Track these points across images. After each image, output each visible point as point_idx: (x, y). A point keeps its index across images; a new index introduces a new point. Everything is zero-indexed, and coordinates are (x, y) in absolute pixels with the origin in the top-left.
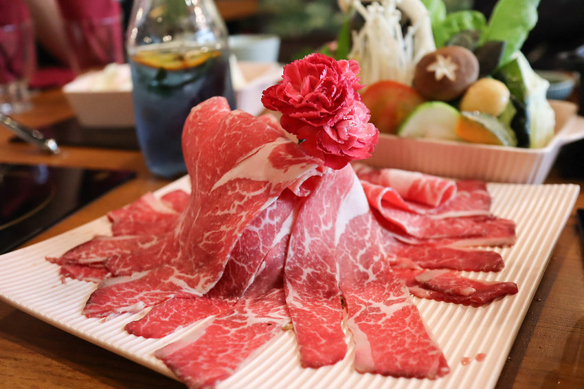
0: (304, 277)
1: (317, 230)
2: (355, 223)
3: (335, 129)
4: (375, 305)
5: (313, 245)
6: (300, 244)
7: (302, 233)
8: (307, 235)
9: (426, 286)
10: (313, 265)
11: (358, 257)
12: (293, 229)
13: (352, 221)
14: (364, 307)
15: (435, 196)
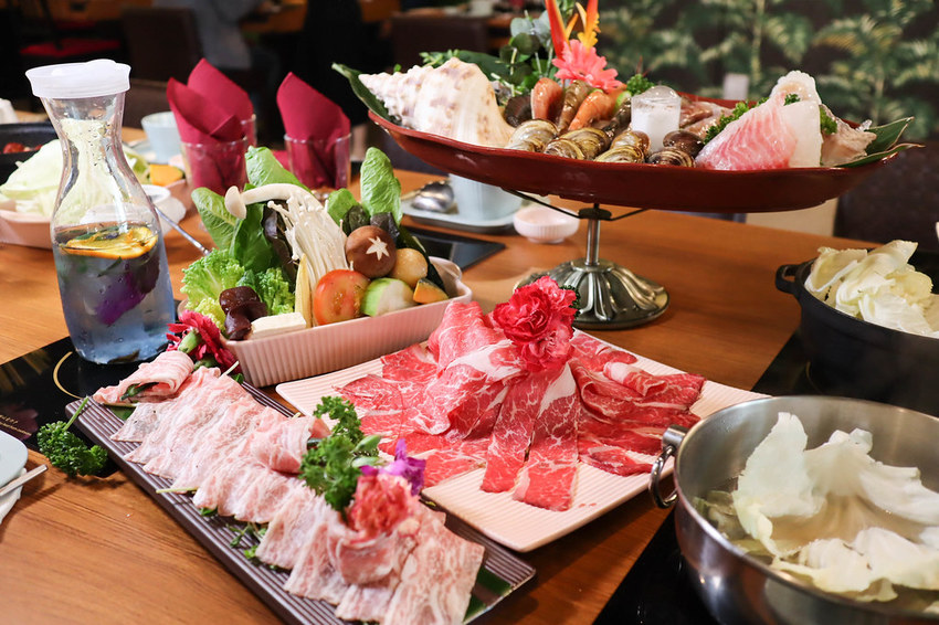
0: (506, 436)
1: (524, 404)
2: (561, 403)
4: (547, 461)
5: (518, 414)
6: (508, 412)
7: (511, 405)
8: (514, 407)
9: (594, 455)
10: (515, 429)
11: (553, 430)
12: (505, 401)
13: (556, 402)
14: (538, 461)
15: (642, 388)
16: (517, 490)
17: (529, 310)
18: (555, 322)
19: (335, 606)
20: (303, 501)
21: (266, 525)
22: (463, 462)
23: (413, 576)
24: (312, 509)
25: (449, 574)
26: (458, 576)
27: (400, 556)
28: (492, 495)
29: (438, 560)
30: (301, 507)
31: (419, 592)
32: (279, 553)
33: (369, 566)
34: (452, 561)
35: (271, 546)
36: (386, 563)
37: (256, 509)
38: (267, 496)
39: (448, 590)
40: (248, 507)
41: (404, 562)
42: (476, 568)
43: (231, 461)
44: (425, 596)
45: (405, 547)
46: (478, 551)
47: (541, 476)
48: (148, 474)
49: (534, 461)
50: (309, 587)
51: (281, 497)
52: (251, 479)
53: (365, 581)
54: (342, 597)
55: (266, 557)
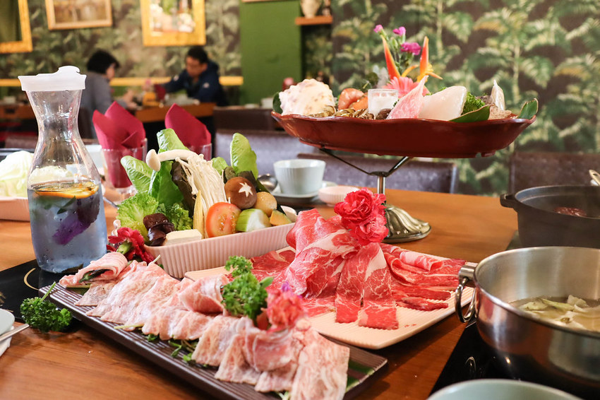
0: (346, 293)
1: (355, 273)
2: (378, 273)
3: (365, 226)
4: (376, 305)
5: (352, 279)
6: (345, 278)
7: (347, 273)
8: (349, 274)
9: (405, 302)
10: (351, 289)
11: (375, 289)
12: (343, 271)
13: (375, 272)
14: (370, 306)
15: (428, 265)
16: (360, 321)
17: (358, 205)
18: (376, 212)
19: (254, 386)
20: (220, 325)
21: (197, 340)
22: (319, 308)
23: (306, 362)
24: (228, 328)
25: (329, 363)
26: (336, 364)
27: (295, 353)
28: (344, 325)
29: (321, 354)
30: (220, 328)
31: (313, 371)
32: (209, 355)
33: (275, 357)
34: (330, 356)
35: (202, 351)
36: (287, 355)
37: (188, 332)
38: (195, 324)
39: (332, 370)
40: (183, 330)
41: (298, 355)
42: (347, 360)
43: (164, 308)
44: (318, 373)
45: (296, 348)
46: (346, 351)
47: (374, 313)
48: (105, 322)
49: (367, 306)
50: (234, 375)
51: (204, 324)
52: (181, 316)
53: (272, 368)
54: (258, 380)
55: (200, 360)
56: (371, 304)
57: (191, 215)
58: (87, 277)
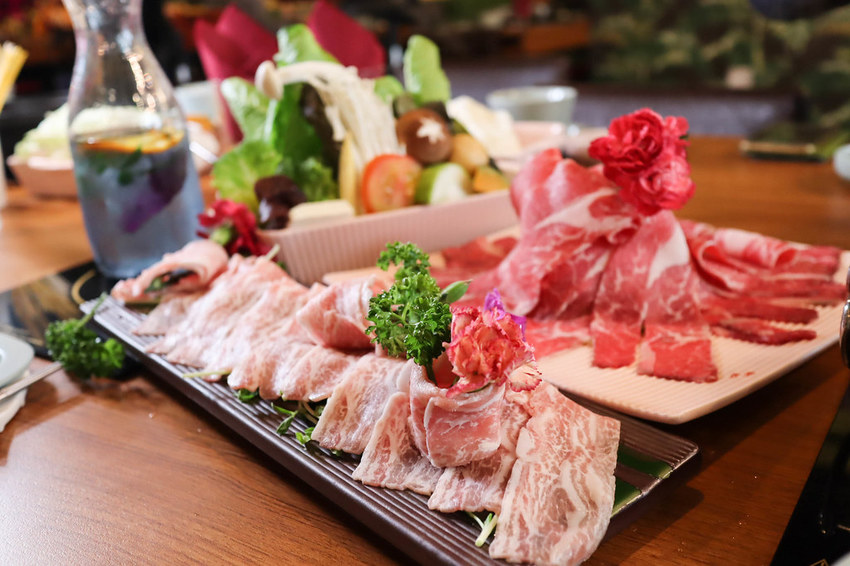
0: (611, 311)
1: (630, 271)
2: (673, 272)
3: (651, 180)
4: (671, 334)
5: (624, 284)
6: (611, 281)
7: (615, 272)
8: (619, 274)
9: (728, 328)
10: (622, 302)
11: (669, 302)
12: (607, 268)
13: (669, 270)
14: (660, 334)
15: (769, 257)
16: (640, 365)
17: (634, 139)
18: (670, 151)
19: (427, 497)
20: (368, 373)
21: (323, 402)
22: (562, 340)
23: (531, 452)
24: (382, 380)
25: (579, 452)
26: (592, 455)
27: (510, 431)
28: (608, 372)
29: (562, 434)
30: (367, 379)
31: (544, 471)
32: (343, 433)
33: (469, 440)
34: (580, 436)
35: (331, 426)
36: (493, 436)
37: (309, 385)
38: (323, 370)
39: (584, 468)
40: (298, 382)
41: (517, 437)
42: (615, 446)
43: (274, 339)
44: (554, 476)
45: (513, 420)
46: (614, 426)
47: (668, 351)
48: (174, 364)
49: (652, 335)
50: (387, 473)
51: (340, 371)
52: (299, 355)
53: (463, 462)
54: (435, 484)
55: (327, 440)
56: (660, 332)
57: (335, 176)
58: (157, 284)
